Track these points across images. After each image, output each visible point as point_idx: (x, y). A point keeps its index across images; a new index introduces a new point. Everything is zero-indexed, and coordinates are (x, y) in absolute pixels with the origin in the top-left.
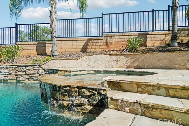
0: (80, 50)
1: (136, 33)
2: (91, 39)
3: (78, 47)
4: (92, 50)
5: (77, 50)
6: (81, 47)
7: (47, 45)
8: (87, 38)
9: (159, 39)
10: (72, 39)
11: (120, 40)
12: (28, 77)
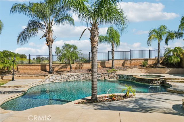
0: (121, 65)
1: (144, 59)
2: (126, 61)
3: (120, 64)
4: (126, 65)
5: (120, 65)
6: (122, 64)
7: (106, 63)
8: (124, 60)
9: (151, 61)
10: (117, 60)
11: (138, 61)
12: (109, 78)
